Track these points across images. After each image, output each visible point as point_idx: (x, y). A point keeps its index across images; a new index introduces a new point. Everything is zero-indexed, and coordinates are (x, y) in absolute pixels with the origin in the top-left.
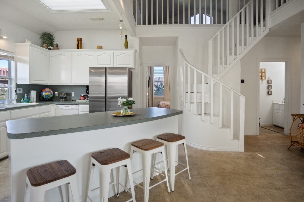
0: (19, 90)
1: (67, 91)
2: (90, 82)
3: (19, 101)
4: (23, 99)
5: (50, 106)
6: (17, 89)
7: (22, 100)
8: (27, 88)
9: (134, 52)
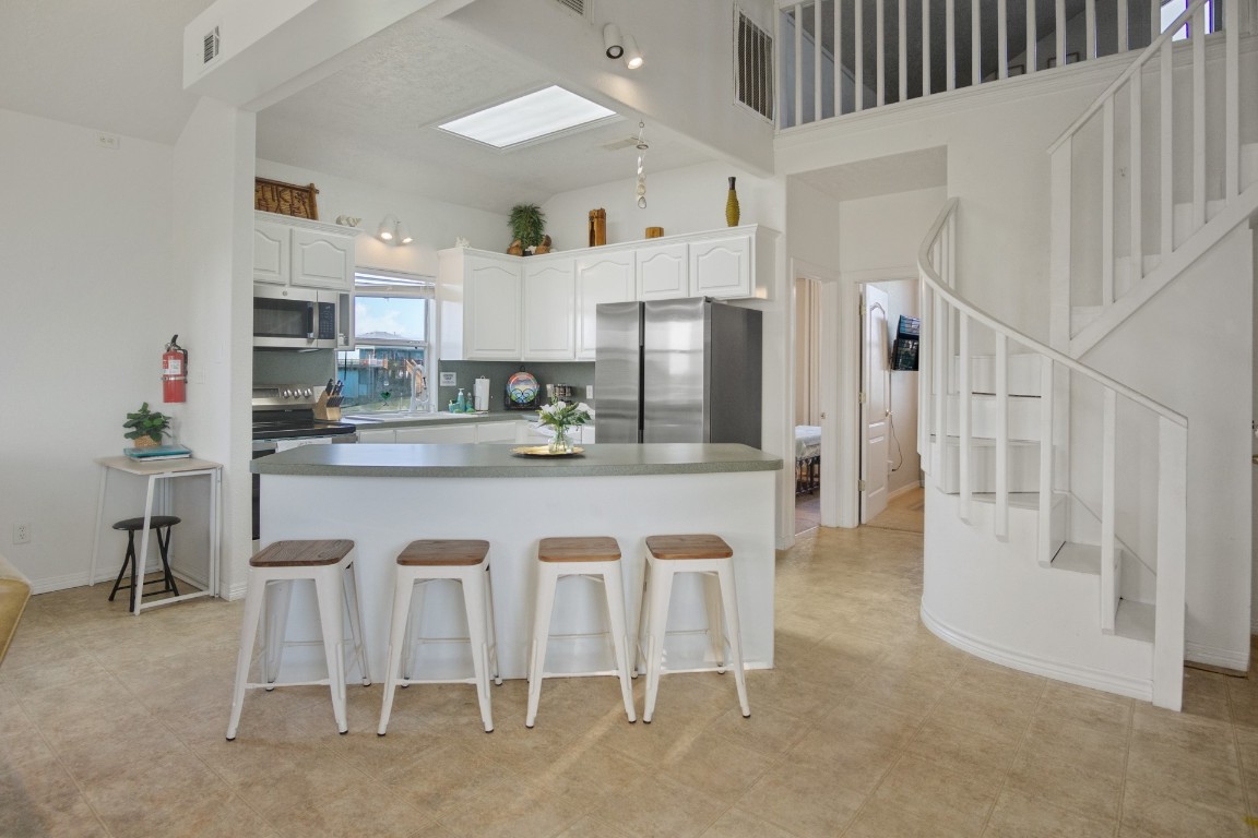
0: (448, 378)
1: (572, 380)
2: (599, 351)
3: (443, 407)
4: (454, 402)
5: (513, 423)
6: (442, 374)
7: (451, 404)
8: (468, 371)
9: (753, 236)
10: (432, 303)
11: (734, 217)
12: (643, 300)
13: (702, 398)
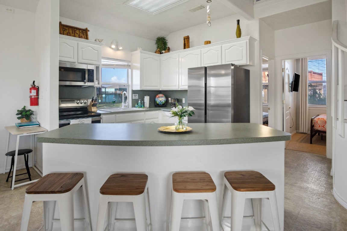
0: (135, 96)
1: (178, 96)
3: (133, 106)
4: (137, 104)
5: (157, 112)
6: (133, 95)
7: (136, 105)
8: (142, 93)
9: (248, 41)
10: (130, 70)
11: (239, 34)
12: (206, 66)
13: (230, 102)
